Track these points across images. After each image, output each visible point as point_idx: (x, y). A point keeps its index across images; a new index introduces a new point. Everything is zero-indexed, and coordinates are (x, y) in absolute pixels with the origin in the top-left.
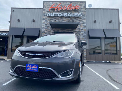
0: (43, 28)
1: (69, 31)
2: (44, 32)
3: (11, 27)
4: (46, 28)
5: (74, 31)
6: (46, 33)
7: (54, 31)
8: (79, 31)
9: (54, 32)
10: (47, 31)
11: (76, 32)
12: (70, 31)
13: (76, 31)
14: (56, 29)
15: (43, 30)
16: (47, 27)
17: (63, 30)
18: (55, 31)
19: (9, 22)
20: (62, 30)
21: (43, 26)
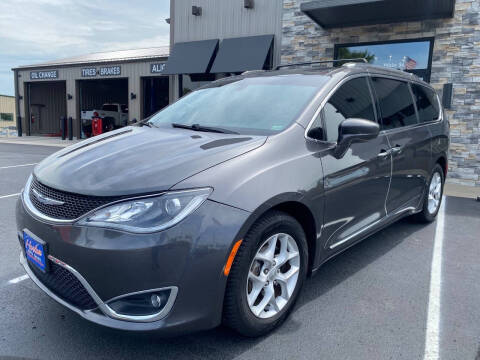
0: (287, 31)
1: (407, 32)
2: (289, 50)
3: (176, 41)
4: (298, 34)
5: (439, 31)
6: (299, 55)
7: (332, 40)
8: (468, 28)
9: (332, 46)
10: (300, 44)
11: (449, 34)
12: (418, 32)
13: (453, 30)
14: (345, 29)
15: (285, 41)
16: (302, 28)
17: (374, 34)
18: (337, 39)
19: (168, 21)
20: (371, 31)
21: (284, 26)
